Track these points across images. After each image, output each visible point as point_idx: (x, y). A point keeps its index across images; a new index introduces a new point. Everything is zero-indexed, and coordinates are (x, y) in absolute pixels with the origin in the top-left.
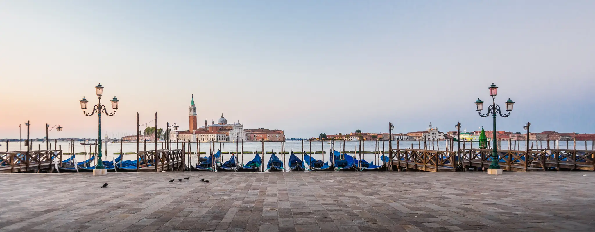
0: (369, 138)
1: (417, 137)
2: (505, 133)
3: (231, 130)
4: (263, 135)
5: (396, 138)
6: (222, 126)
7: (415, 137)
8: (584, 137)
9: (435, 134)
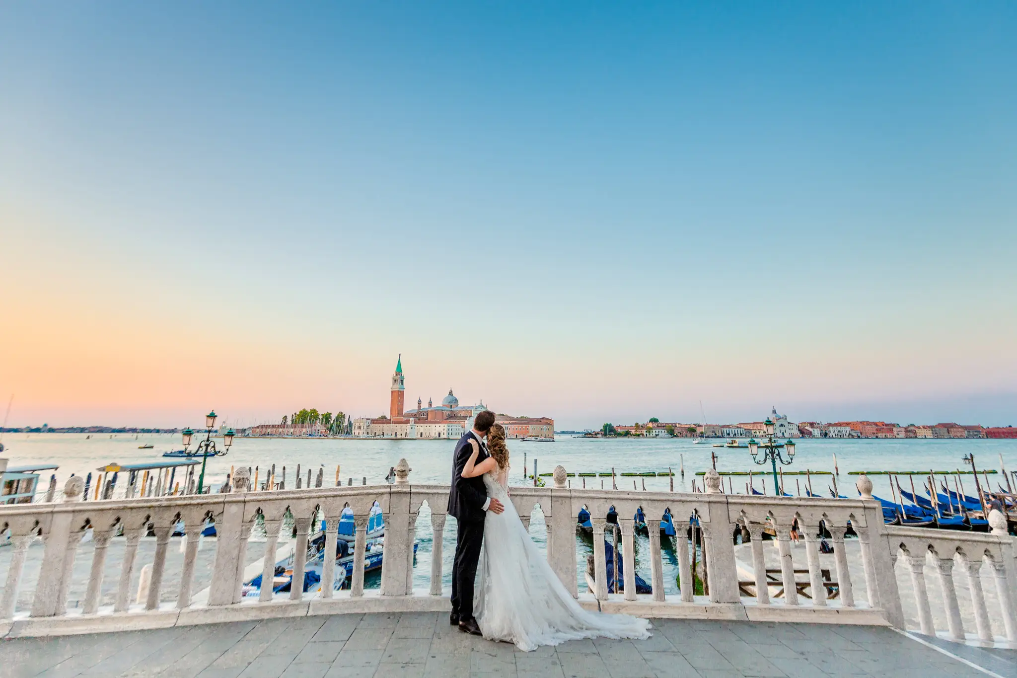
0: (684, 433)
1: (757, 432)
2: (886, 425)
3: (469, 417)
4: (522, 427)
5: (725, 432)
6: (451, 409)
7: (755, 431)
8: (999, 433)
9: (784, 426)
